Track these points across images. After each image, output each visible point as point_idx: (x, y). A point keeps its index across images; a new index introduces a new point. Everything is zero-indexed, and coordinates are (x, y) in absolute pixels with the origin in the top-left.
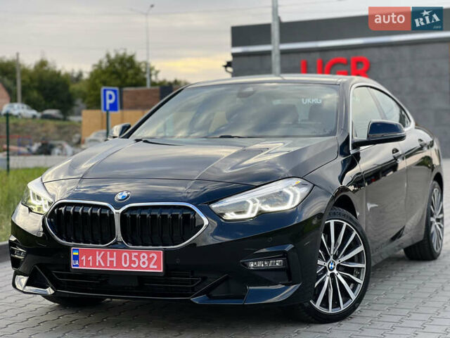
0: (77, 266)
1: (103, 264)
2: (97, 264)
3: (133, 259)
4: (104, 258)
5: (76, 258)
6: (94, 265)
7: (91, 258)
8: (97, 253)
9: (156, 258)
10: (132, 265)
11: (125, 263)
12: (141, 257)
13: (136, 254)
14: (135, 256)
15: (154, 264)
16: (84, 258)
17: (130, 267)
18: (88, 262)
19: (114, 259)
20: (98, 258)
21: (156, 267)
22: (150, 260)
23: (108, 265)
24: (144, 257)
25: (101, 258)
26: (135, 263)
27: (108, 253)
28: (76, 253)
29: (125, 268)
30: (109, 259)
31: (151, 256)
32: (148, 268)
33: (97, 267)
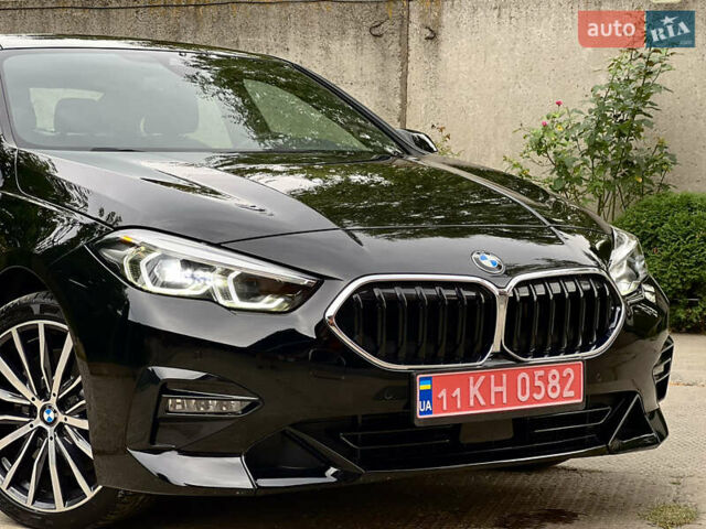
0: (429, 412)
1: (482, 403)
2: (472, 403)
3: (538, 383)
4: (485, 390)
5: (427, 395)
6: (466, 404)
7: (457, 392)
8: (471, 379)
9: (573, 376)
10: (535, 396)
11: (524, 394)
12: (550, 378)
13: (541, 373)
14: (540, 377)
15: (570, 389)
16: (443, 393)
17: (532, 400)
18: (452, 400)
19: (503, 389)
20: (474, 390)
21: (572, 394)
22: (563, 381)
23: (493, 402)
24: (554, 377)
25: (479, 389)
26: (539, 393)
27: (493, 377)
28: (426, 387)
29: (524, 403)
30: (494, 389)
31: (565, 375)
32: (561, 397)
33: (472, 408)
